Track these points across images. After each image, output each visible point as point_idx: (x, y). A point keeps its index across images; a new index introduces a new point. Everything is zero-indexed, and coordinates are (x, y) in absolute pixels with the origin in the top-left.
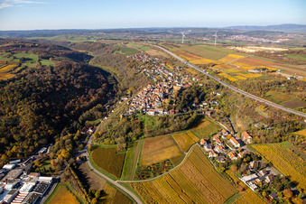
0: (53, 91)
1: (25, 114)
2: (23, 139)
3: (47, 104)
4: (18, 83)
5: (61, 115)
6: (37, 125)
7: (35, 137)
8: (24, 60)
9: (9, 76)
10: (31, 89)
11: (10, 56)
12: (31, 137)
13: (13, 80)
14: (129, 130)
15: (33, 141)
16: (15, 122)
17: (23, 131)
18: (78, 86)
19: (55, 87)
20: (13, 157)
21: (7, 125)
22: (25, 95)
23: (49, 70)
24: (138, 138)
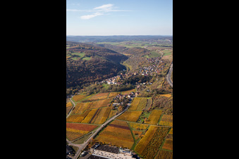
5: (74, 82)
11: (69, 54)
14: (95, 89)
24: (97, 93)
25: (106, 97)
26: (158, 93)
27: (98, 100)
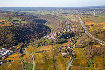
0: (22, 31)
1: (11, 36)
2: (8, 43)
3: (18, 35)
4: (10, 27)
6: (13, 40)
7: (12, 43)
8: (15, 20)
9: (8, 25)
10: (14, 30)
11: (10, 19)
12: (11, 42)
13: (9, 26)
14: (41, 43)
15: (11, 44)
16: (7, 38)
17: (9, 41)
18: (32, 31)
19: (23, 30)
20: (5, 47)
21: (4, 39)
22: (12, 31)
23: (23, 25)
24: (43, 45)
25: (51, 48)
26: (89, 44)
27: (47, 51)
